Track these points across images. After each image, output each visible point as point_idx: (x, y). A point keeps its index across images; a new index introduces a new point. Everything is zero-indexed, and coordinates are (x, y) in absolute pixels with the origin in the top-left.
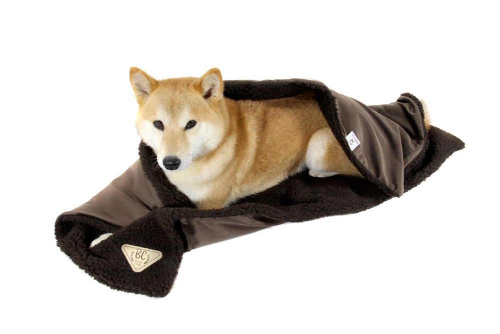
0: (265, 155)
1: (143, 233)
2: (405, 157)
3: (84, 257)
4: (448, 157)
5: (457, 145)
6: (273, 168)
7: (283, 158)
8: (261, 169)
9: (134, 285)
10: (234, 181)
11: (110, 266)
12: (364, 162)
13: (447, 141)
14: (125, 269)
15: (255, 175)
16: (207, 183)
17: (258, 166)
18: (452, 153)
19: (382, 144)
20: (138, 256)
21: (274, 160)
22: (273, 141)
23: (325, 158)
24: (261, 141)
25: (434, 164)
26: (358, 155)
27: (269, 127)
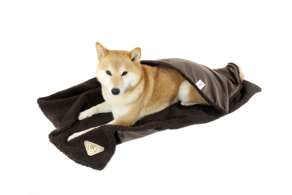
0: (158, 92)
1: (97, 136)
2: (229, 93)
3: (63, 145)
4: (253, 95)
5: (257, 89)
6: (162, 98)
7: (167, 93)
8: (156, 99)
9: (86, 162)
10: (142, 105)
11: (76, 150)
12: (208, 95)
13: (252, 87)
14: (83, 153)
15: (153, 102)
16: (129, 104)
17: (155, 98)
18: (255, 93)
19: (217, 87)
20: (91, 147)
21: (162, 94)
22: (162, 84)
23: (189, 94)
24: (156, 84)
25: (246, 99)
26: (204, 92)
27: (159, 77)
